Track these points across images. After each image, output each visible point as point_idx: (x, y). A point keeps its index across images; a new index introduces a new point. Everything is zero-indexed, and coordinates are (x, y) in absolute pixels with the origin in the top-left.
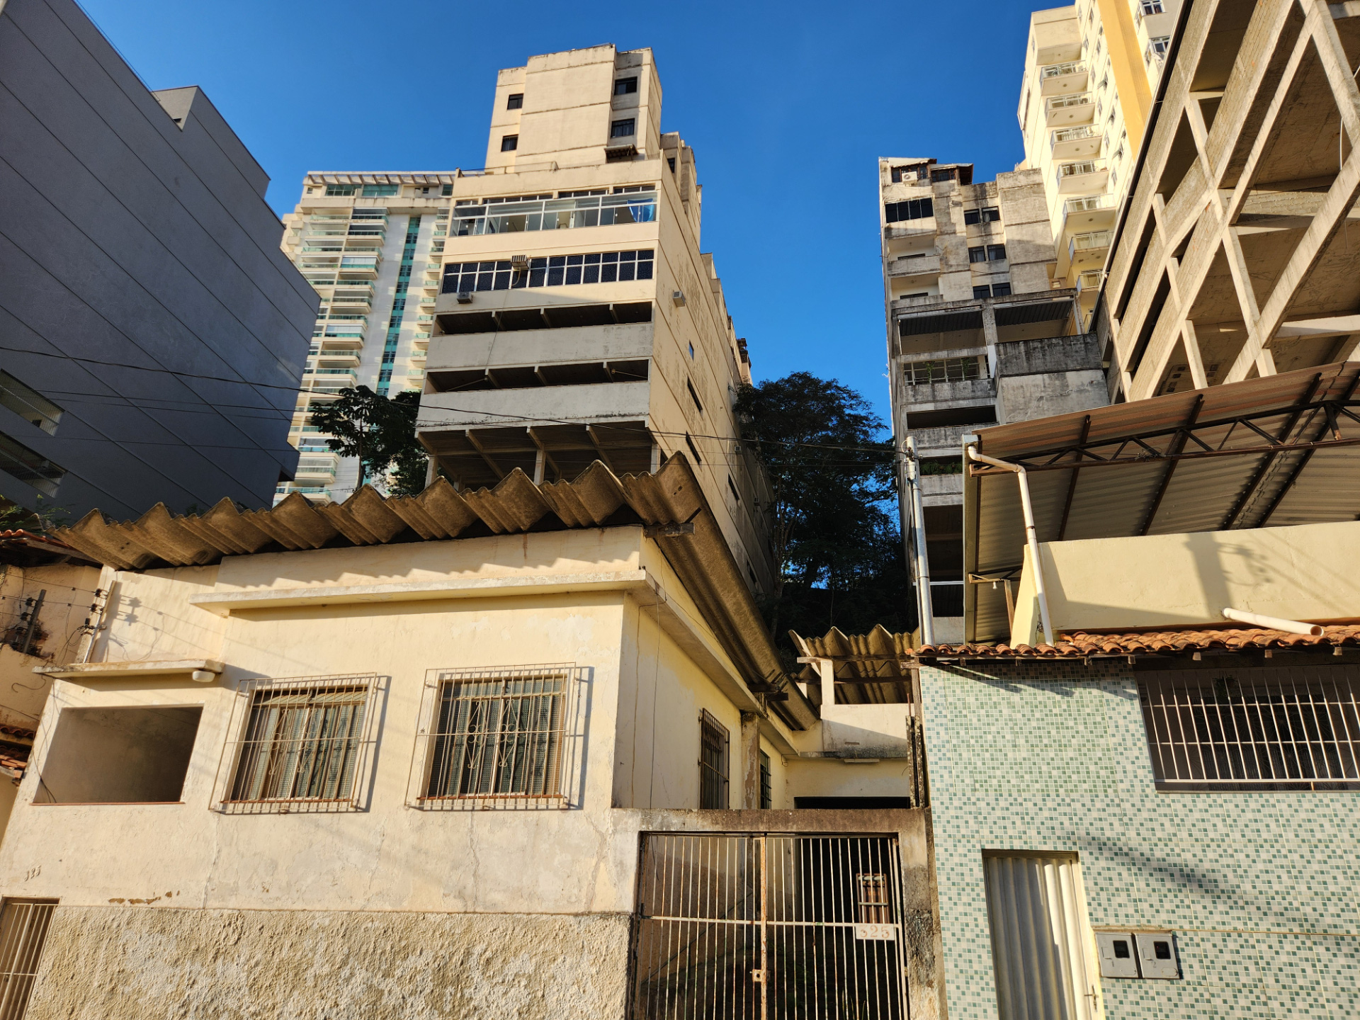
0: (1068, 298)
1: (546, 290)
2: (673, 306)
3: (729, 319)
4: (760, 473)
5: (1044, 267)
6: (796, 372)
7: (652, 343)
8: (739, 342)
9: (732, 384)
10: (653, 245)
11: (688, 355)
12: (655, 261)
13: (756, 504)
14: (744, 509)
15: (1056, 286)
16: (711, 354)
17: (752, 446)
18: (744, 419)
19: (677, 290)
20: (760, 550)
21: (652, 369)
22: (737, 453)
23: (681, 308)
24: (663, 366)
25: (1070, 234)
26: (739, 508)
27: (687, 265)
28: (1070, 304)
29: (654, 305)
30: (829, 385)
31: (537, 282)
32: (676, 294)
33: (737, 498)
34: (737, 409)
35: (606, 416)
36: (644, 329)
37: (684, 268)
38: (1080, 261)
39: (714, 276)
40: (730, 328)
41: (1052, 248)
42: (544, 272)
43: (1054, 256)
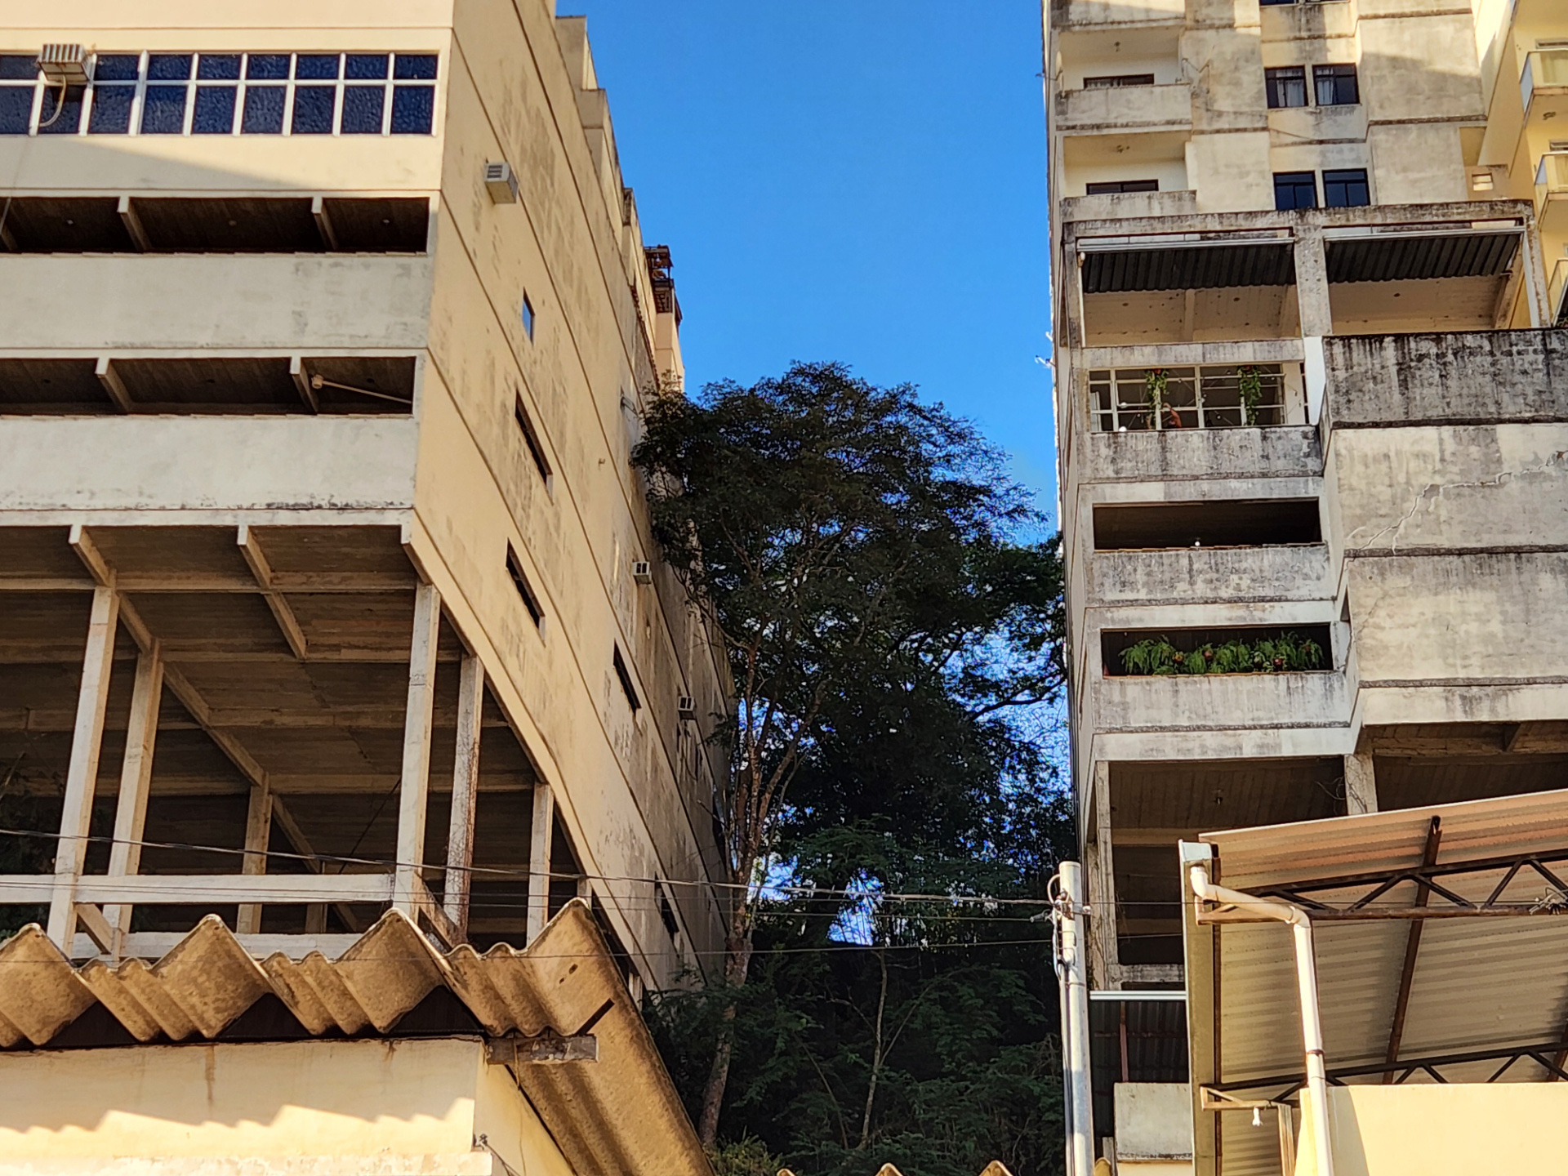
0: (1509, 226)
1: (134, 141)
2: (485, 201)
3: (627, 195)
4: (697, 629)
5: (1453, 136)
6: (806, 361)
7: (426, 314)
8: (649, 255)
9: (632, 394)
10: (437, 42)
11: (519, 332)
12: (440, 84)
13: (684, 716)
14: (652, 731)
15: (1483, 185)
16: (577, 318)
17: (682, 560)
18: (663, 483)
19: (496, 159)
20: (691, 847)
21: (425, 383)
22: (638, 580)
23: (504, 208)
24: (453, 372)
25: (1526, 42)
26: (640, 732)
27: (524, 85)
28: (1511, 242)
29: (434, 206)
30: (892, 403)
31: (110, 120)
32: (494, 170)
33: (634, 704)
34: (643, 458)
35: (295, 508)
36: (406, 271)
37: (516, 93)
38: (1546, 116)
39: (590, 82)
40: (627, 223)
41: (1472, 84)
42: (130, 93)
43: (1479, 107)
